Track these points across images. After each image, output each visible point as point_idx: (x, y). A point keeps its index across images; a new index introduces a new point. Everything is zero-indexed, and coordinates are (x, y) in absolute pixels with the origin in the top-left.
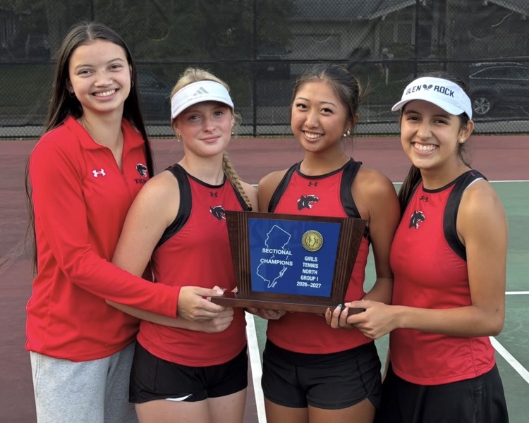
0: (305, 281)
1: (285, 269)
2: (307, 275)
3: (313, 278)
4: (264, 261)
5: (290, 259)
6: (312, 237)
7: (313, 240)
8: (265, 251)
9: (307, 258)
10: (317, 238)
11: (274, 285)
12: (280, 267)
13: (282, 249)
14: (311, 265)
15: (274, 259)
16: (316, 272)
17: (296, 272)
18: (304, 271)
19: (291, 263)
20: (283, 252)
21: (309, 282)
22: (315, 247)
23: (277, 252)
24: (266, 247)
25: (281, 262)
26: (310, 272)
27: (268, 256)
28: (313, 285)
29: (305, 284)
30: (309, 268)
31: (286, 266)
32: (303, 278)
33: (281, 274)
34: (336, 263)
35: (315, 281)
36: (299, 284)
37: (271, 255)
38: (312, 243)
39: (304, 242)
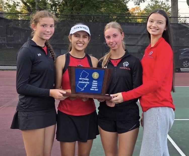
4: (80, 82)
5: (88, 81)
9: (94, 81)
10: (97, 75)
11: (83, 90)
16: (97, 86)
23: (84, 79)
24: (80, 78)
25: (85, 82)
29: (93, 89)
30: (94, 84)
31: (87, 84)
34: (103, 83)
39: (93, 76)
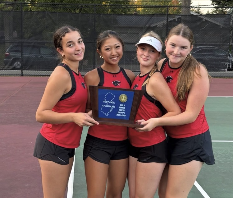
0: (120, 114)
1: (112, 109)
2: (120, 111)
3: (123, 113)
4: (104, 106)
5: (114, 105)
6: (123, 97)
7: (123, 98)
8: (104, 102)
9: (121, 105)
10: (125, 97)
11: (108, 115)
12: (110, 108)
13: (111, 101)
14: (122, 108)
15: (108, 105)
16: (124, 110)
17: (116, 110)
18: (119, 110)
20: (111, 102)
21: (121, 114)
22: (124, 101)
23: (109, 102)
24: (105, 100)
25: (111, 106)
26: (122, 110)
27: (105, 104)
28: (123, 115)
29: (120, 115)
30: (121, 109)
31: (113, 108)
32: (119, 112)
33: (111, 111)
34: (132, 107)
35: (123, 114)
36: (117, 115)
37: (107, 103)
38: (123, 99)
39: (120, 99)
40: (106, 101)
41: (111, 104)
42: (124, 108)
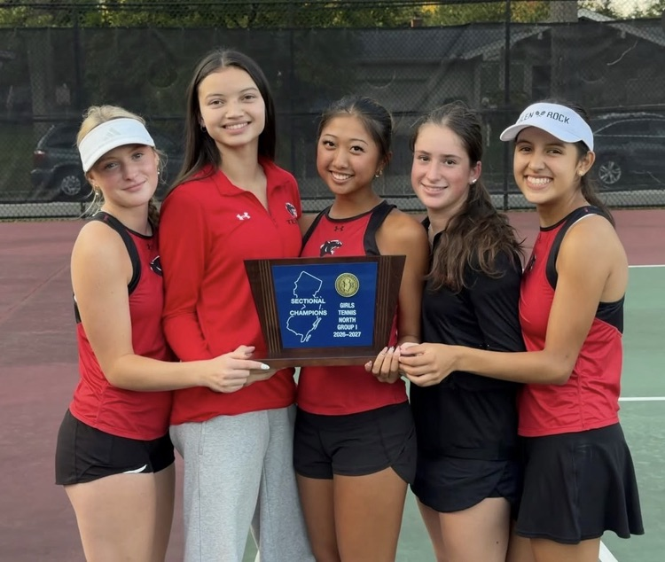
0: (342, 331)
1: (319, 320)
2: (344, 324)
3: (352, 327)
4: (293, 313)
5: (324, 307)
6: (347, 281)
7: (347, 284)
8: (294, 301)
9: (343, 305)
10: (352, 281)
11: (308, 338)
12: (313, 318)
13: (313, 298)
14: (348, 312)
15: (305, 310)
16: (354, 320)
17: (331, 322)
18: (341, 320)
19: (325, 313)
20: (315, 301)
21: (347, 332)
22: (350, 291)
23: (309, 301)
24: (295, 297)
25: (313, 313)
26: (347, 320)
27: (298, 307)
28: (353, 334)
29: (344, 334)
30: (346, 316)
31: (320, 316)
32: (340, 327)
33: (315, 326)
34: (376, 307)
35: (354, 330)
36: (336, 334)
37: (302, 306)
38: (347, 288)
39: (337, 289)
40: (299, 298)
41: (315, 307)
42: (354, 312)
